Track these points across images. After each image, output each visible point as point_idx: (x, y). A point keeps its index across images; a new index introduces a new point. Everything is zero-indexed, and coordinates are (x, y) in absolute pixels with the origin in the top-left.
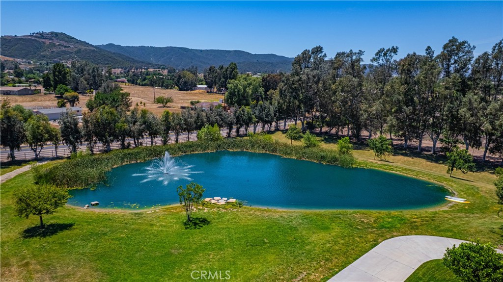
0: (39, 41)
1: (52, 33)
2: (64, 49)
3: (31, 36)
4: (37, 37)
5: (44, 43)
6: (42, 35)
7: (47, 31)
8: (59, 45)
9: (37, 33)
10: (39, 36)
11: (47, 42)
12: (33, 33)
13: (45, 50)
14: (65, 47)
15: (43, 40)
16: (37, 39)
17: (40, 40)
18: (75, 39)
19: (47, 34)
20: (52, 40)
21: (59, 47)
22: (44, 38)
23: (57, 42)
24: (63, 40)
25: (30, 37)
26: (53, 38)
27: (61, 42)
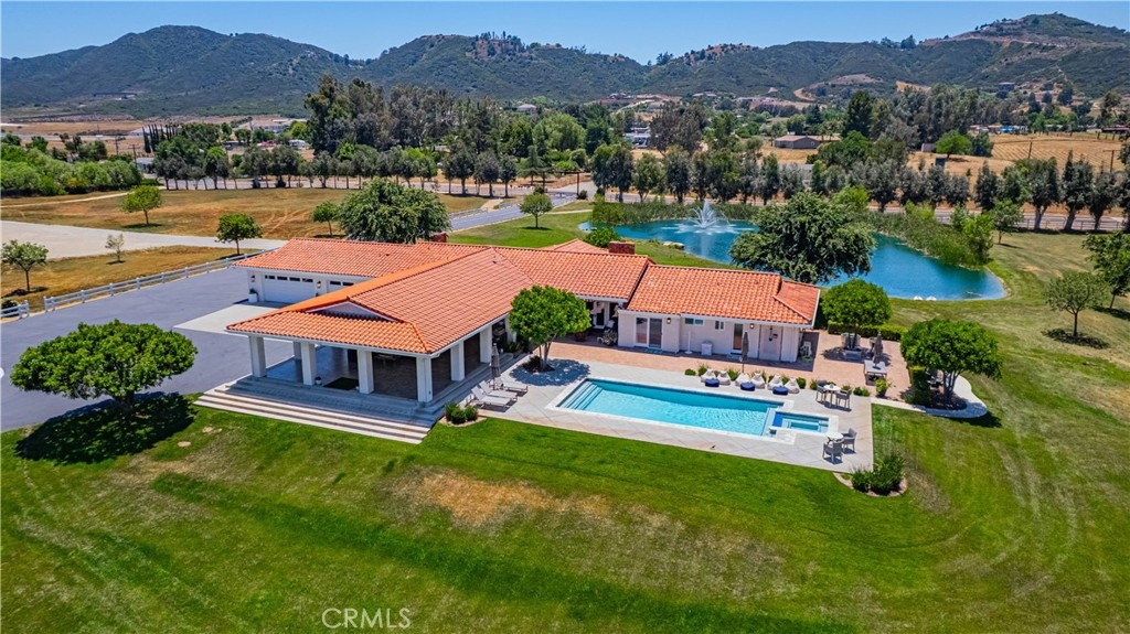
0: (988, 43)
1: (1025, 20)
2: (1039, 54)
3: (976, 32)
4: (987, 34)
5: (999, 45)
6: (1000, 29)
8: (1030, 46)
9: (991, 25)
10: (994, 29)
11: (1006, 41)
12: (982, 27)
13: (993, 63)
14: (1045, 49)
15: (998, 39)
16: (986, 39)
17: (992, 40)
18: (1086, 24)
19: (1014, 23)
20: (1019, 34)
21: (1026, 51)
22: (1002, 35)
23: (1030, 40)
24: (1046, 32)
25: (972, 37)
26: (1025, 31)
27: (1040, 37)
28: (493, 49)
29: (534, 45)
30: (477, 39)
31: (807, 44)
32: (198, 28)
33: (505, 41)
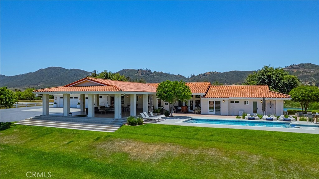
1: (300, 65)
2: (306, 74)
4: (289, 68)
5: (293, 72)
6: (292, 67)
7: (297, 64)
8: (303, 72)
9: (290, 66)
11: (295, 71)
12: (287, 66)
14: (307, 72)
15: (293, 70)
17: (291, 70)
19: (296, 66)
20: (298, 69)
23: (302, 70)
24: (307, 68)
26: (300, 68)
27: (305, 69)
28: (143, 73)
29: (155, 72)
30: (138, 70)
31: (235, 71)
32: (60, 67)
33: (146, 71)
